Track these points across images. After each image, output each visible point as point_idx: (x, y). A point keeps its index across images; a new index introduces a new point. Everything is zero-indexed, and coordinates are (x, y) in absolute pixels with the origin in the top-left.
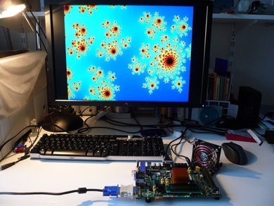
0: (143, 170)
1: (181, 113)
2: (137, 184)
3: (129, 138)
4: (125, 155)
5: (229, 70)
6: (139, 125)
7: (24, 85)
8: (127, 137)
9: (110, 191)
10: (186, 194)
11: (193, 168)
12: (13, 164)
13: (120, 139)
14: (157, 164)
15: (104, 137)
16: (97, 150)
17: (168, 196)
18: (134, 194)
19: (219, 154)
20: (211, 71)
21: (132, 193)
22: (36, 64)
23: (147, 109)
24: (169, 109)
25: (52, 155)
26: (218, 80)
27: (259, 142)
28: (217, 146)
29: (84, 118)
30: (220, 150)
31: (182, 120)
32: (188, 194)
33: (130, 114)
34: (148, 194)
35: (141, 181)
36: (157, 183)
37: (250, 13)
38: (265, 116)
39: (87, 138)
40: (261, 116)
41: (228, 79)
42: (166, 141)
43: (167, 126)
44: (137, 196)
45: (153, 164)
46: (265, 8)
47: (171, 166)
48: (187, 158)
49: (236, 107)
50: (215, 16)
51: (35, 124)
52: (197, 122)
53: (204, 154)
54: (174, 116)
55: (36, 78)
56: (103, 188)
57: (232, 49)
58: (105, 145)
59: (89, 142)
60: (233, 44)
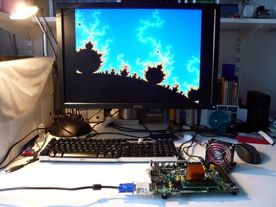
0: (158, 169)
1: (190, 115)
2: (152, 181)
3: (140, 140)
4: (138, 156)
5: (236, 74)
6: (147, 131)
7: (32, 88)
8: (138, 140)
9: (127, 188)
10: (203, 189)
11: (208, 167)
12: (22, 166)
13: (131, 142)
14: (171, 164)
15: (114, 141)
16: (108, 151)
17: (184, 192)
18: (151, 189)
19: (233, 151)
20: (219, 76)
21: (149, 189)
23: (155, 115)
24: (178, 111)
25: (62, 157)
26: (226, 85)
27: (271, 142)
28: (231, 144)
30: (233, 148)
31: (191, 125)
32: (205, 189)
33: (138, 121)
34: (164, 190)
35: (156, 179)
36: (173, 181)
37: (255, 18)
39: (96, 141)
40: (271, 120)
41: (236, 84)
42: (177, 145)
43: (176, 131)
44: (153, 192)
45: (166, 164)
46: (269, 14)
47: (185, 165)
48: (200, 158)
49: (245, 111)
50: (223, 20)
52: (206, 127)
53: (218, 153)
54: (183, 122)
55: (44, 83)
56: (118, 185)
57: (238, 55)
58: (115, 147)
59: (99, 145)
60: (239, 50)
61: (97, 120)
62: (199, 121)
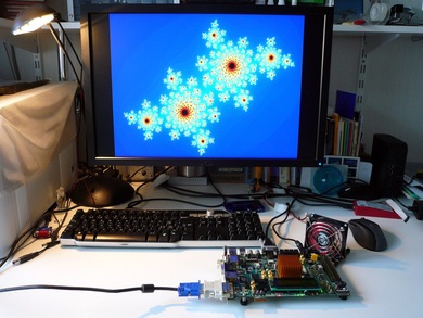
0: (235, 260)
1: (284, 175)
2: (227, 279)
3: (209, 214)
4: (205, 238)
5: (357, 109)
6: (220, 195)
7: (46, 135)
8: (205, 212)
9: (190, 290)
10: (299, 292)
11: (307, 257)
12: (36, 254)
13: (195, 215)
14: (254, 252)
15: (170, 214)
16: (161, 232)
17: (273, 295)
18: (224, 293)
19: (345, 234)
20: (331, 111)
21: (221, 292)
22: (62, 102)
23: (232, 170)
24: (266, 170)
25: (94, 240)
26: (341, 125)
27: (404, 216)
28: (342, 224)
29: (135, 186)
30: (346, 229)
31: (286, 186)
32: (302, 292)
33: (205, 179)
34: (244, 293)
35: (232, 275)
36: (256, 278)
37: (389, 23)
38: (413, 179)
39: (143, 214)
40: (407, 179)
41: (357, 124)
42: (264, 218)
43: (264, 196)
44: (228, 296)
45: (247, 251)
46: (412, 15)
47: (275, 253)
48: (297, 242)
49: (369, 166)
51: (63, 194)
52: (309, 190)
53: (323, 236)
54: (274, 181)
56: (177, 285)
57: (362, 77)
58: (173, 224)
59: (149, 221)
60: (363, 69)
61: (143, 177)
62: (298, 179)
